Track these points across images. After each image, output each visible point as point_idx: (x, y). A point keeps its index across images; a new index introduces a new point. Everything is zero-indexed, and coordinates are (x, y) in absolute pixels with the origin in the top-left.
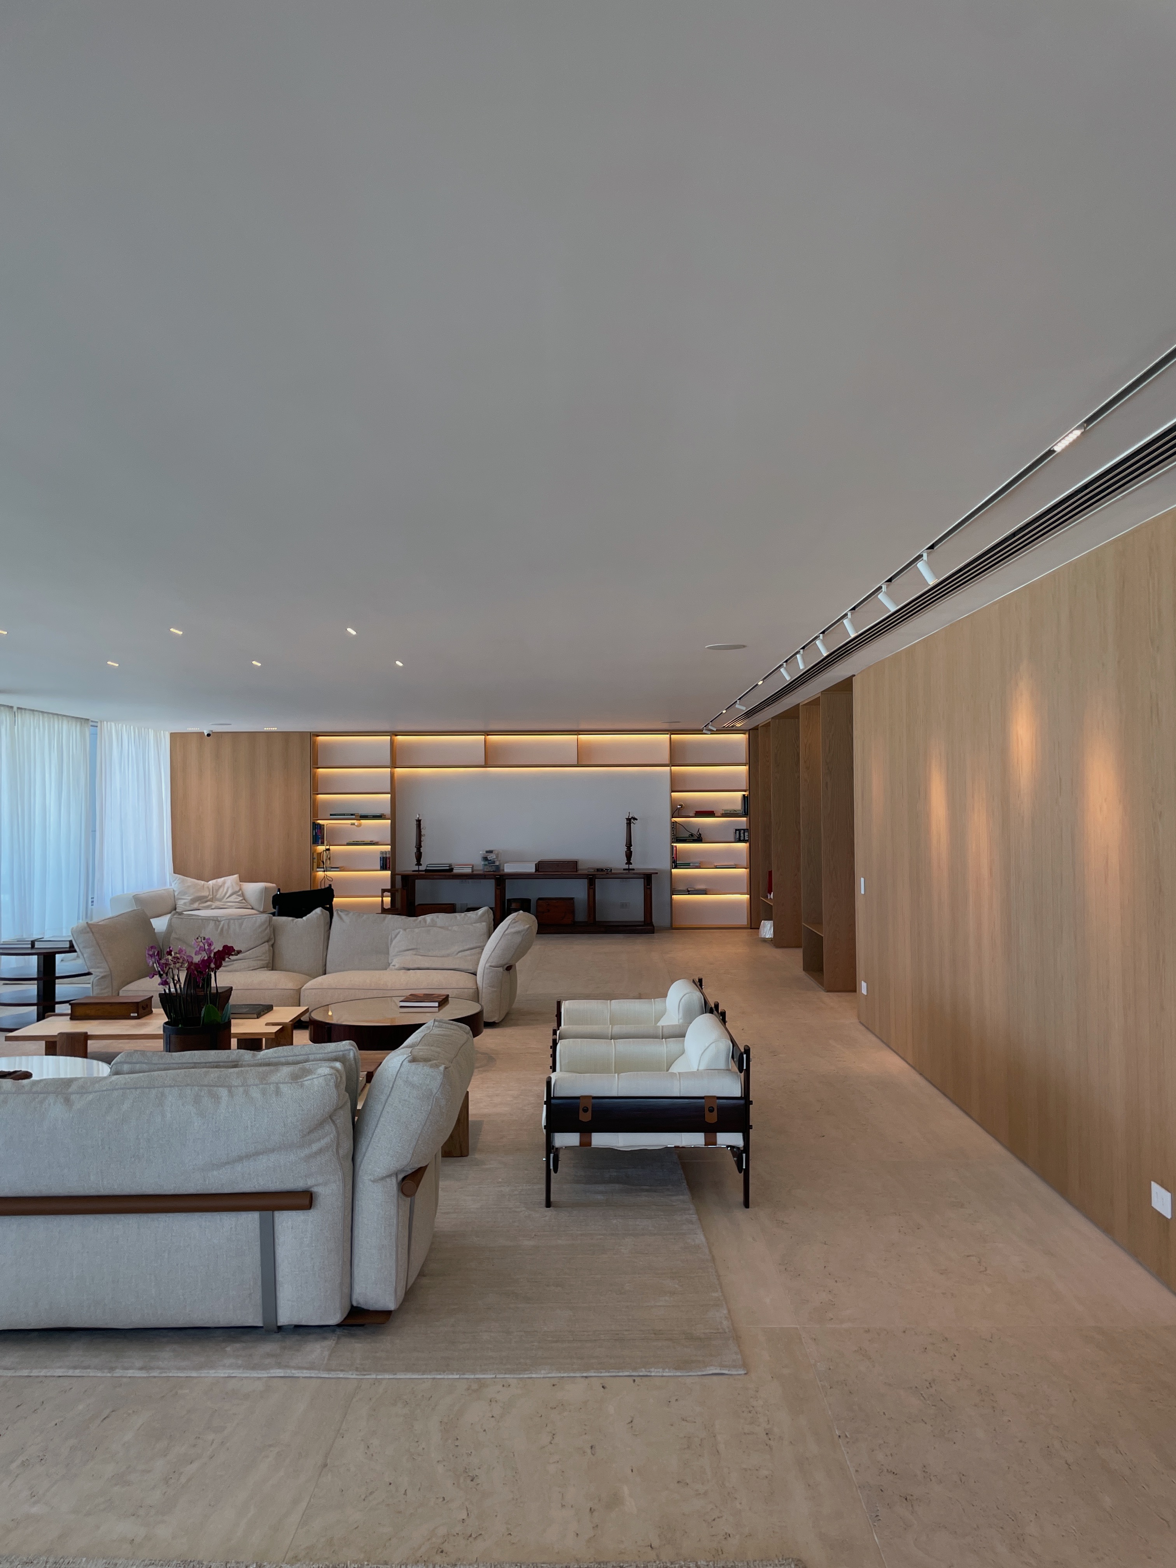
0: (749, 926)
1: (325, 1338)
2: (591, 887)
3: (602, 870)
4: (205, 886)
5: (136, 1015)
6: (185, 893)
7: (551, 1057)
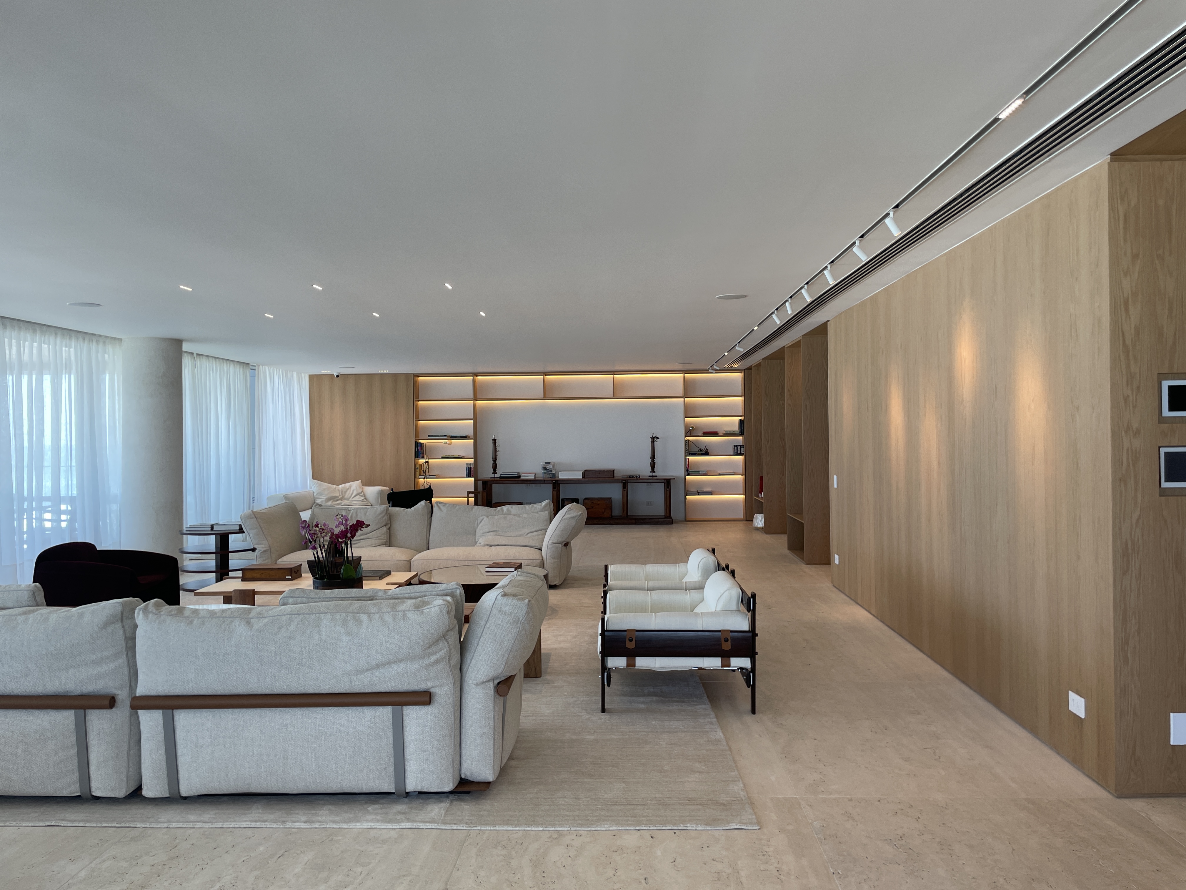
0: (745, 519)
1: (441, 802)
2: (624, 489)
3: (633, 477)
4: (336, 489)
5: (290, 577)
6: (322, 494)
7: (602, 604)
